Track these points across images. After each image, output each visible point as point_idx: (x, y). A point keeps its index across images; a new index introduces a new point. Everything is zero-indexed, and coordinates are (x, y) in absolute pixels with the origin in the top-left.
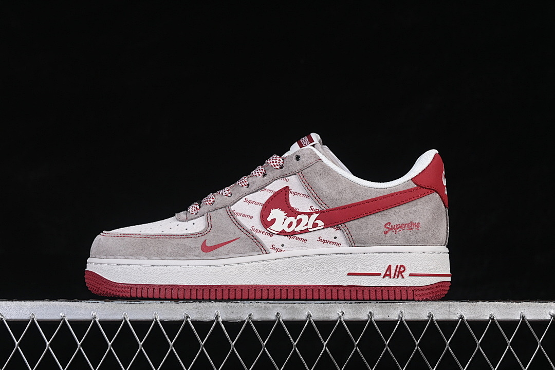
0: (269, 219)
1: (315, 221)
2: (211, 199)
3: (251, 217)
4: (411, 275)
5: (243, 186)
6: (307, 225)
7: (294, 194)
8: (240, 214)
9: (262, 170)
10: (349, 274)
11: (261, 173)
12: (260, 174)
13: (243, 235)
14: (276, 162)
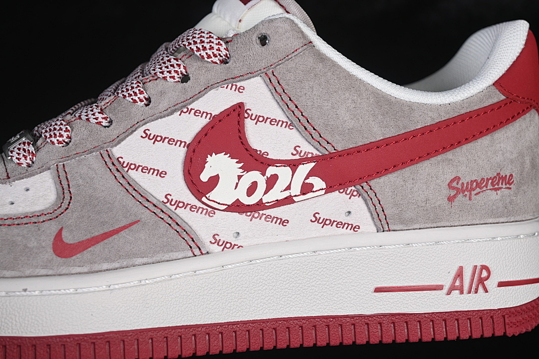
0: (204, 177)
1: (307, 178)
2: (62, 133)
3: (161, 174)
4: (501, 284)
5: (135, 101)
6: (288, 188)
7: (257, 119)
8: (136, 168)
9: (179, 65)
10: (378, 290)
11: (176, 72)
12: (173, 74)
13: (145, 215)
14: (211, 48)
